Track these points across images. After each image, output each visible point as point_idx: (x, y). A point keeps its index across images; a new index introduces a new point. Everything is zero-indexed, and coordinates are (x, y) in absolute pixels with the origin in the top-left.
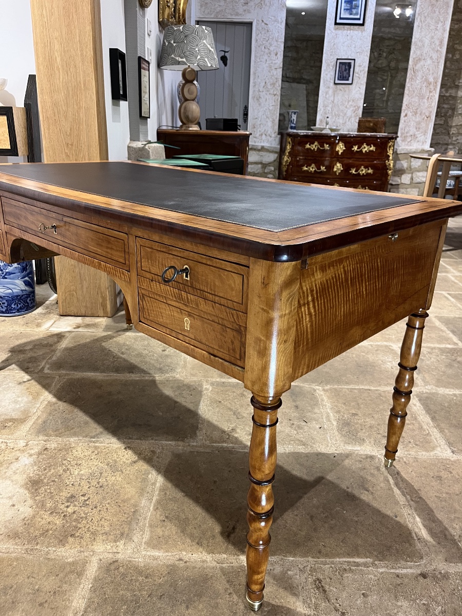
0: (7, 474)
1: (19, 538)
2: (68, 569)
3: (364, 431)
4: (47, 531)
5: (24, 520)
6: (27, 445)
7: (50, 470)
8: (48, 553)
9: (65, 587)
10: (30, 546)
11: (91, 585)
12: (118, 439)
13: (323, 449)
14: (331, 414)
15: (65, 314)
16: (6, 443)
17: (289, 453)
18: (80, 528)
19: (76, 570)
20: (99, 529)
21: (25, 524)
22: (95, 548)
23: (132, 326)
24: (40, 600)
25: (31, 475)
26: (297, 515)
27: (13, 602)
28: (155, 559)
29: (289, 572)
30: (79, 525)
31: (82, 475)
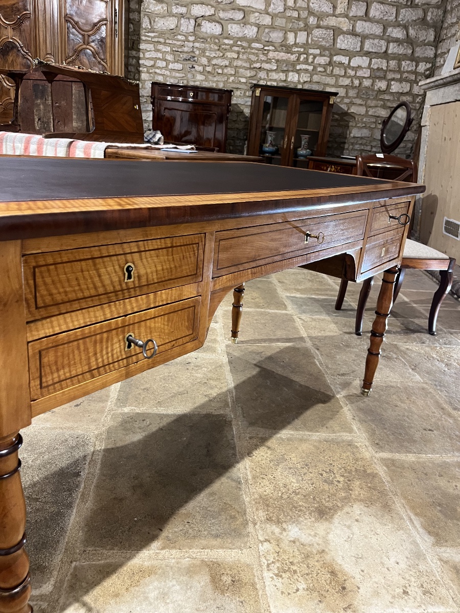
0: (320, 543)
1: (387, 503)
2: (393, 468)
4: (370, 487)
5: (367, 507)
6: (266, 540)
7: (300, 506)
8: (388, 482)
9: (406, 465)
10: (390, 494)
11: (397, 454)
18: (356, 469)
19: (391, 464)
20: (351, 458)
21: (372, 504)
22: (368, 457)
24: (423, 476)
25: (313, 519)
27: (436, 489)
30: (354, 470)
31: (297, 480)
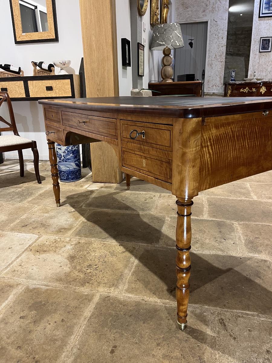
0: (59, 252)
1: (62, 281)
2: (84, 298)
3: (262, 247)
4: (76, 279)
5: (65, 273)
6: (70, 240)
7: (80, 252)
8: (75, 289)
9: (82, 305)
10: (66, 285)
11: (94, 306)
12: (116, 241)
13: (234, 254)
14: (242, 237)
15: (95, 181)
16: (60, 238)
17: (212, 255)
18: (92, 280)
19: (88, 298)
20: (102, 281)
21: (66, 275)
22: (99, 289)
23: (129, 187)
24: (68, 310)
25: (71, 254)
26: (213, 286)
27: (55, 310)
28: (129, 298)
29: (205, 314)
30: (92, 278)
31: (96, 256)
